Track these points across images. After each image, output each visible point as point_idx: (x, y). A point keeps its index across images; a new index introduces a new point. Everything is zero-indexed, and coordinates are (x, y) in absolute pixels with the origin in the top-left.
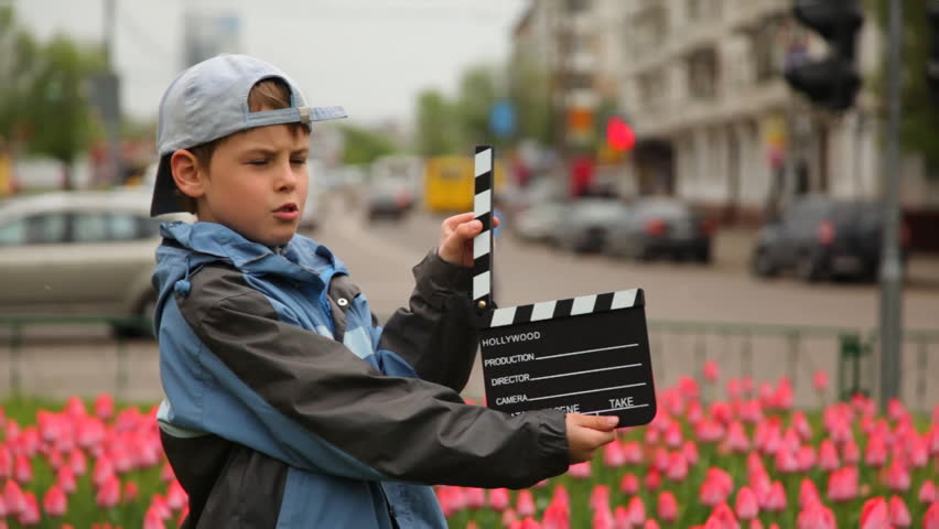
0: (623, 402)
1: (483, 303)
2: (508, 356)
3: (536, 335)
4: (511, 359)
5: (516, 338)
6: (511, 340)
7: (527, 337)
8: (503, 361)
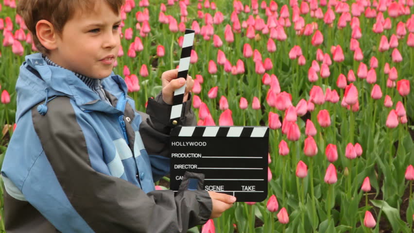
0: (249, 188)
1: (175, 122)
2: (186, 153)
3: (204, 144)
4: (188, 155)
5: (192, 144)
6: (189, 144)
7: (198, 144)
8: (182, 155)
